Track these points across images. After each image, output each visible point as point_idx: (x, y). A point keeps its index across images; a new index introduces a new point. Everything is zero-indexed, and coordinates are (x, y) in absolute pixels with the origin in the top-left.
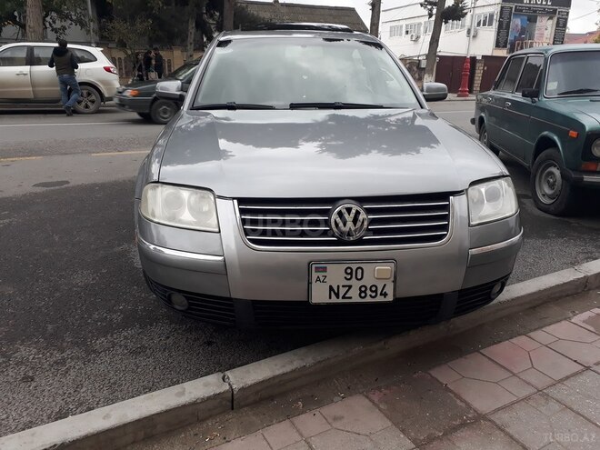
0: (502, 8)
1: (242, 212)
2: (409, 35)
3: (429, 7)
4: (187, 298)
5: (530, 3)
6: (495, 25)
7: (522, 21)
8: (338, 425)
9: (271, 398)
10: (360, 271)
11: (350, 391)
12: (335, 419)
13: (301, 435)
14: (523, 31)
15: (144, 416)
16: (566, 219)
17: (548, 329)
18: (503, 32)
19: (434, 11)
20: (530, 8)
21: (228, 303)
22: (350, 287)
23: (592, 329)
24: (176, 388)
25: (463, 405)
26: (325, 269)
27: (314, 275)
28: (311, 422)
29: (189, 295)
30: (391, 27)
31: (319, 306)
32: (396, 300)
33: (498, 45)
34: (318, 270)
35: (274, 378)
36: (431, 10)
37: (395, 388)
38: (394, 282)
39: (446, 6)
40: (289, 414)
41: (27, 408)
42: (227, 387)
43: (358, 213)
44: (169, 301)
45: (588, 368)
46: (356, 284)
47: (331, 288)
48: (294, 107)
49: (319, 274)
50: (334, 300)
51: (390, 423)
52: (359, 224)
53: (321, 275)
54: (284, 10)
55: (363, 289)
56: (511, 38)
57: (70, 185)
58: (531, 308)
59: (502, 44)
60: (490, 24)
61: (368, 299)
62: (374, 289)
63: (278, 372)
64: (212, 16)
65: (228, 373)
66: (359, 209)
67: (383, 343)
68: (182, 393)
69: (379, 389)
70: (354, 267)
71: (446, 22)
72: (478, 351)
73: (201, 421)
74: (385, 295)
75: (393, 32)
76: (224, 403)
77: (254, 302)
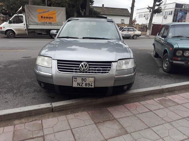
0: (175, 9)
1: (58, 63)
2: (145, 17)
3: (150, 9)
4: (44, 84)
5: (185, 8)
6: (173, 15)
7: (182, 14)
8: (77, 117)
9: (63, 110)
10: (85, 79)
11: (84, 111)
12: (77, 116)
13: (67, 119)
14: (182, 17)
15: (29, 110)
16: (170, 74)
17: (146, 101)
18: (175, 17)
19: (151, 10)
20: (185, 9)
21: (53, 86)
22: (83, 83)
23: (159, 102)
24: (39, 105)
25: (112, 116)
26: (76, 78)
27: (74, 80)
28: (70, 116)
29: (44, 83)
30: (139, 15)
31: (75, 88)
32: (95, 87)
33: (173, 21)
34: (74, 78)
35: (64, 105)
36: (150, 10)
37: (96, 111)
38: (94, 83)
39: (155, 9)
40: (66, 114)
41: (4, 108)
42: (51, 106)
43: (86, 65)
44: (40, 84)
45: (151, 111)
46: (84, 83)
47: (78, 83)
48: (84, 38)
49: (75, 79)
50: (79, 86)
51: (90, 118)
52: (86, 67)
53: (75, 80)
54: (105, 9)
55: (86, 84)
56: (178, 19)
57: (31, 58)
58: (144, 96)
59: (175, 21)
60: (171, 14)
61: (87, 87)
62: (89, 84)
63: (65, 104)
64: (83, 11)
65: (52, 103)
66: (87, 64)
67: (96, 100)
68: (40, 106)
69: (91, 111)
70: (84, 78)
71: (155, 14)
72: (123, 105)
73: (44, 113)
74: (92, 86)
75: (140, 16)
76: (50, 110)
77: (59, 86)
